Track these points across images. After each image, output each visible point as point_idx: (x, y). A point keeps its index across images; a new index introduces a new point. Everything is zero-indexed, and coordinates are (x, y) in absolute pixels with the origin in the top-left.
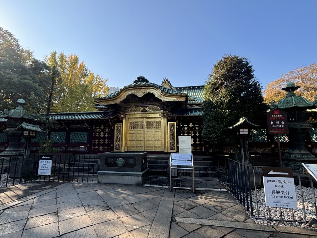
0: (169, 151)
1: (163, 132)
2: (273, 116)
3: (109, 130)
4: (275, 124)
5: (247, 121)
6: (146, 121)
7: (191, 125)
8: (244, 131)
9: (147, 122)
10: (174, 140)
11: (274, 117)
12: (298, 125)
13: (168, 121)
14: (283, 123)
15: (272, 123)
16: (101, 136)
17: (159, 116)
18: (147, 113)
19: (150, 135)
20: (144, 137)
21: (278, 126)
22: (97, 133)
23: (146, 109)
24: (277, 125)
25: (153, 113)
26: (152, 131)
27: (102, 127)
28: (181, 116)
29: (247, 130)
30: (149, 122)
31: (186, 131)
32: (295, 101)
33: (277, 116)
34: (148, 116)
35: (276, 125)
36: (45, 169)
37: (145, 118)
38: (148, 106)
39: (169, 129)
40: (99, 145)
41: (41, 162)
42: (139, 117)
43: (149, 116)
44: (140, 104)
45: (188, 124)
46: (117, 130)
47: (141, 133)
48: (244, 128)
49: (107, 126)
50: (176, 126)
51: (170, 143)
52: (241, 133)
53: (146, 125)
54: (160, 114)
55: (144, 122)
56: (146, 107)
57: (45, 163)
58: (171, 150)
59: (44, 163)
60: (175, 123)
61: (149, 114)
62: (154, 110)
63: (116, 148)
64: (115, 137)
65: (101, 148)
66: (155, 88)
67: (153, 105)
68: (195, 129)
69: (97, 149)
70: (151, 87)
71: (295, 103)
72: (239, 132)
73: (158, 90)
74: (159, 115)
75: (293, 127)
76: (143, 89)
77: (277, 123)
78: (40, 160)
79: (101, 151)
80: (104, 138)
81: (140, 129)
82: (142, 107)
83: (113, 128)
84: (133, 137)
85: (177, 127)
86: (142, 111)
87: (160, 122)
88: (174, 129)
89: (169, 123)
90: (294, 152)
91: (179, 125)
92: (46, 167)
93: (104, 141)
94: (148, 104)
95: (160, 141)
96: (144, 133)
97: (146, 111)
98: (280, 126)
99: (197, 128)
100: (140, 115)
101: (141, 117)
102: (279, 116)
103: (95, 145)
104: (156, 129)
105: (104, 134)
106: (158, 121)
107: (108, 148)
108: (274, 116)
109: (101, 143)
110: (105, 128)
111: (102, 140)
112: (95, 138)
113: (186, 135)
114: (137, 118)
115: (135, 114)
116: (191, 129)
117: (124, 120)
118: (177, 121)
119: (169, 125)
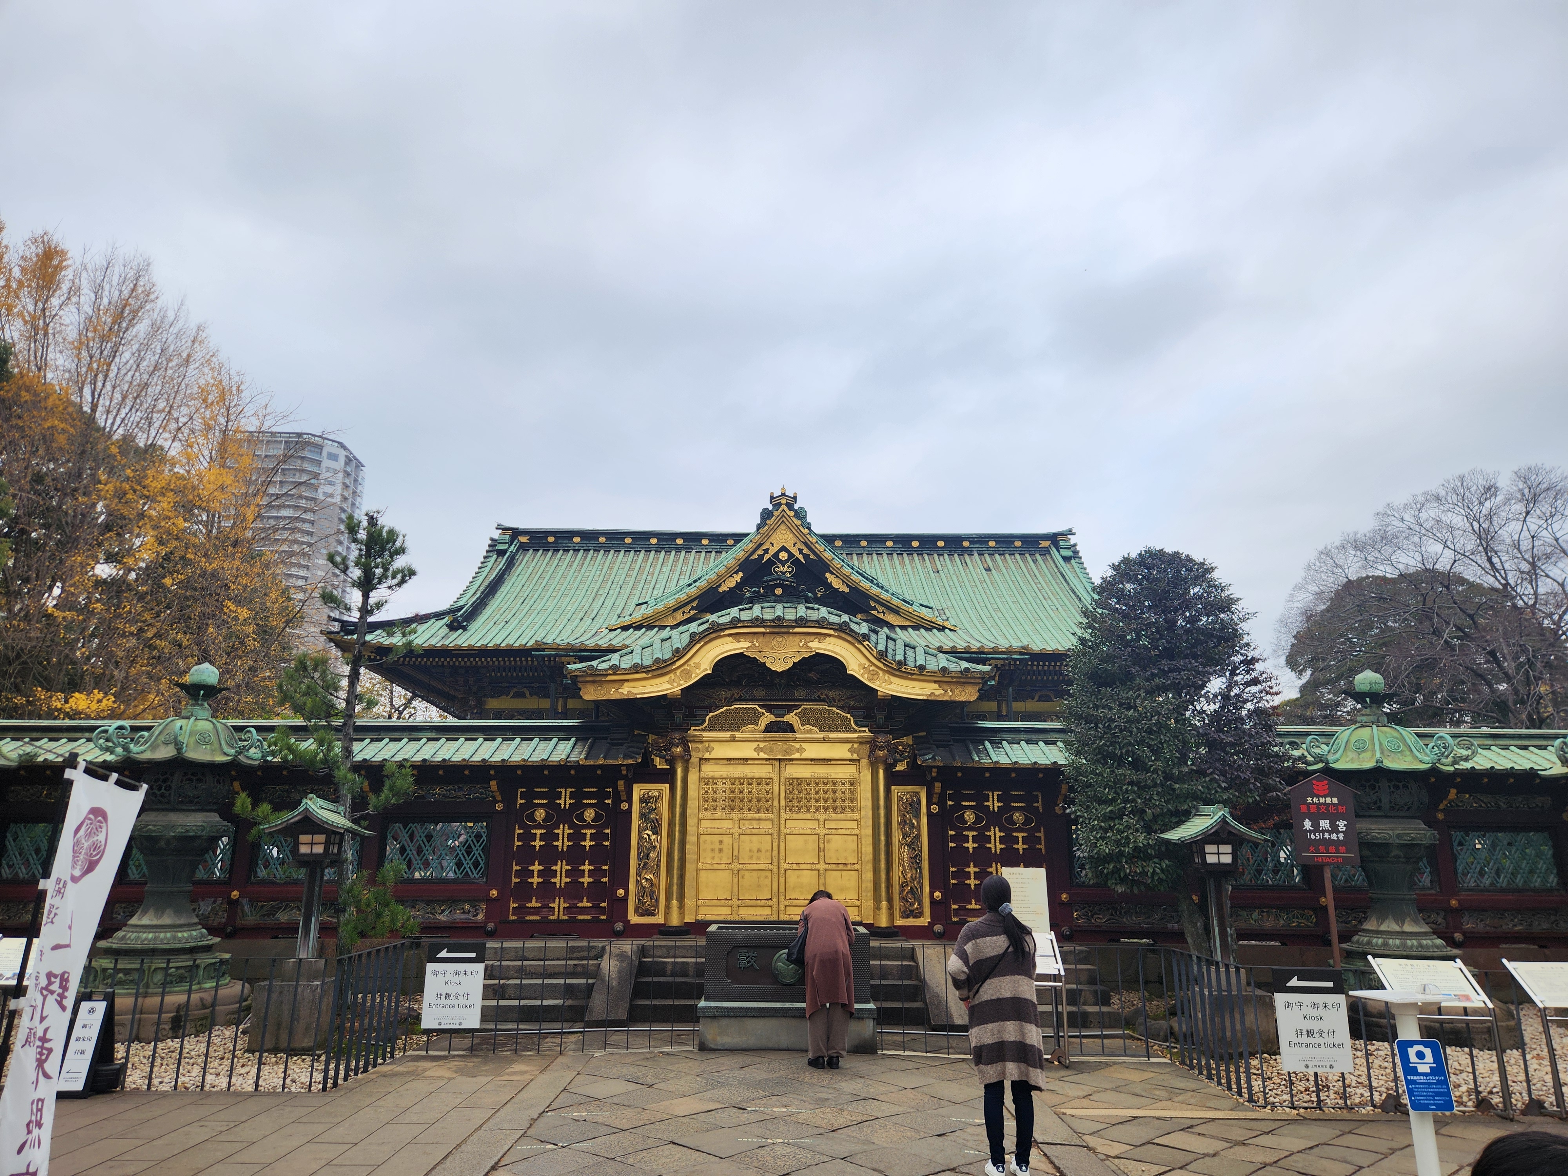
0: (900, 922)
1: (869, 831)
2: (1309, 800)
3: (599, 817)
4: (1316, 828)
5: (1229, 819)
6: (784, 775)
7: (994, 803)
8: (1218, 854)
9: (790, 781)
10: (919, 868)
11: (1313, 803)
12: (1391, 832)
13: (893, 778)
14: (1342, 825)
15: (1308, 824)
16: (559, 843)
17: (848, 756)
18: (795, 740)
19: (806, 842)
20: (775, 853)
21: (1327, 835)
22: (538, 832)
23: (787, 718)
24: (1324, 831)
25: (824, 740)
26: (814, 824)
27: (562, 801)
29: (1228, 848)
30: (800, 780)
31: (970, 829)
32: (1381, 744)
33: (1322, 800)
34: (798, 750)
35: (1320, 832)
36: (456, 1002)
37: (780, 759)
38: (799, 706)
39: (895, 818)
40: (547, 890)
41: (435, 973)
42: (755, 755)
43: (804, 756)
44: (760, 693)
45: (981, 798)
46: (643, 816)
47: (762, 831)
48: (1218, 843)
49: (590, 796)
50: (929, 803)
51: (902, 886)
52: (1211, 859)
53: (783, 795)
54: (856, 746)
55: (776, 780)
56: (789, 709)
57: (456, 979)
58: (906, 915)
59: (449, 977)
60: (923, 789)
61: (804, 745)
62: (826, 724)
63: (636, 910)
64: (633, 853)
65: (559, 906)
66: (850, 639)
67: (819, 700)
68: (1011, 820)
69: (535, 911)
70: (831, 632)
71: (1382, 752)
72: (1203, 855)
73: (860, 647)
74: (851, 750)
75: (1377, 838)
76: (791, 637)
77: (1325, 824)
78: (430, 967)
79: (558, 921)
80: (575, 855)
81: (757, 816)
82: (770, 709)
83: (624, 806)
84: (721, 850)
85: (935, 808)
86: (769, 729)
87: (854, 782)
88: (917, 816)
89: (893, 787)
90: (1383, 928)
91: (941, 803)
92: (457, 995)
93: (575, 873)
94: (797, 694)
95: (854, 873)
96: (776, 836)
97: (790, 728)
98: (1334, 836)
99: (1018, 818)
100: (762, 745)
101: (762, 755)
102: (1328, 800)
103: (524, 891)
104: (834, 816)
105: (577, 837)
106: (841, 775)
107: (596, 907)
108: (1315, 800)
109: (560, 880)
110: (578, 807)
111: (561, 868)
112: (527, 855)
113: (971, 845)
114: (745, 760)
115: (733, 739)
116: (994, 819)
117: (679, 771)
118: (938, 785)
119: (895, 800)
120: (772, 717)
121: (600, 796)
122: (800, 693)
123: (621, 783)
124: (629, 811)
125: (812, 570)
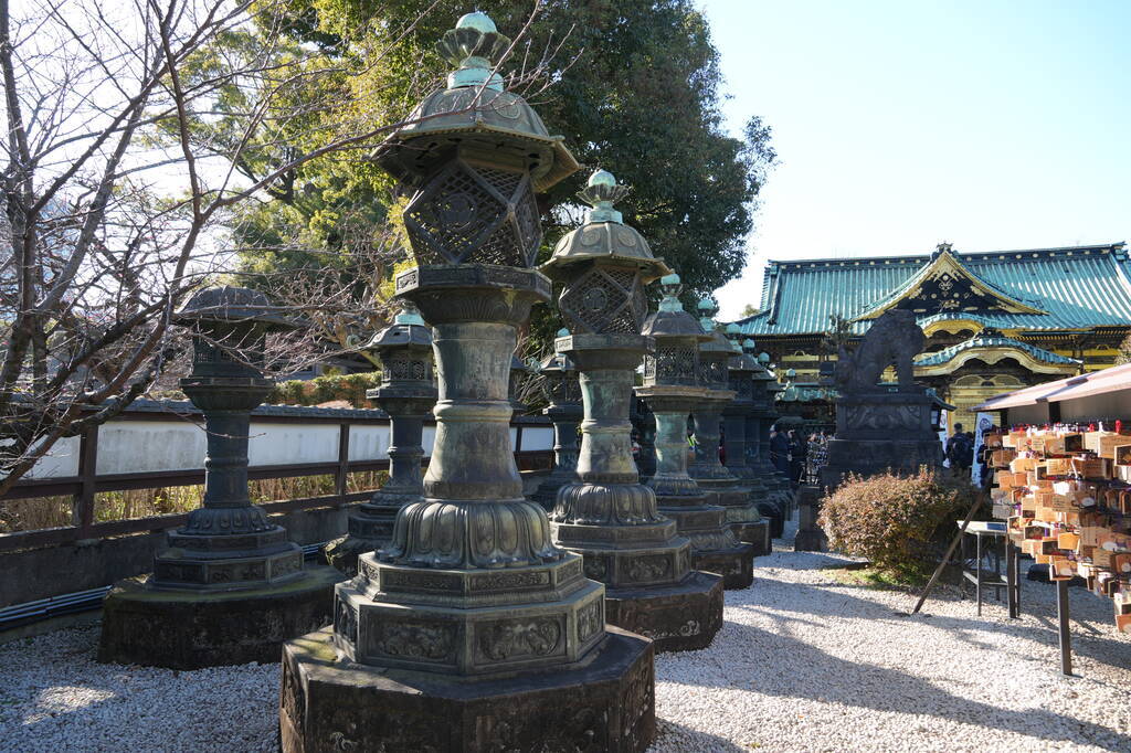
18: (994, 389)
23: (991, 380)
34: (995, 392)
38: (995, 376)
42: (977, 394)
44: (979, 371)
56: (991, 377)
61: (998, 390)
62: (1008, 382)
66: (1021, 351)
67: (1005, 373)
70: (1014, 349)
73: (1026, 354)
76: (996, 352)
86: (983, 384)
94: (996, 371)
100: (980, 391)
101: (980, 394)
114: (973, 397)
115: (968, 389)
120: (984, 380)
125: (962, 285)
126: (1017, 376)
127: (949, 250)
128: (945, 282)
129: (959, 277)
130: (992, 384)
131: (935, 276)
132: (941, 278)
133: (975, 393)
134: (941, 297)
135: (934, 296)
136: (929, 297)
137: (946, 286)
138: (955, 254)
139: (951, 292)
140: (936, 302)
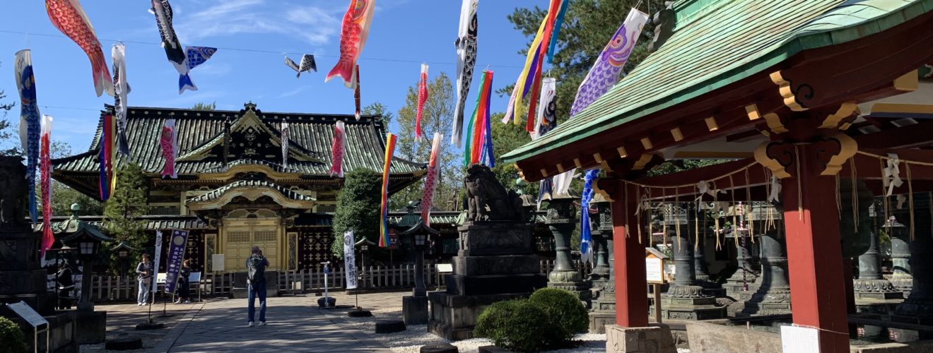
0: (288, 271)
1: (280, 246)
3: (193, 244)
5: (366, 240)
6: (254, 230)
7: (318, 236)
9: (256, 232)
10: (295, 256)
13: (288, 230)
17: (274, 224)
18: (257, 220)
23: (255, 213)
25: (267, 220)
28: (306, 226)
29: (367, 247)
30: (258, 232)
31: (311, 244)
34: (258, 223)
37: (252, 226)
38: (258, 210)
39: (288, 242)
42: (244, 225)
43: (260, 225)
44: (246, 206)
45: (314, 235)
46: (208, 243)
48: (364, 245)
49: (191, 238)
50: (299, 237)
51: (289, 261)
52: (362, 250)
53: (253, 236)
55: (251, 232)
56: (255, 210)
58: (291, 269)
60: (296, 233)
61: (260, 221)
62: (267, 216)
63: (208, 271)
64: (206, 255)
66: (274, 191)
68: (323, 241)
70: (269, 189)
73: (278, 193)
74: (275, 222)
76: (256, 191)
81: (245, 243)
82: (249, 211)
83: (202, 241)
84: (234, 253)
85: (300, 239)
86: (249, 217)
87: (276, 232)
88: (295, 241)
89: (288, 233)
91: (302, 237)
95: (276, 258)
99: (325, 240)
100: (246, 222)
101: (247, 225)
104: (269, 242)
105: (187, 250)
106: (272, 230)
113: (311, 249)
114: (240, 226)
115: (237, 220)
116: (318, 241)
117: (220, 230)
118: (301, 232)
119: (288, 236)
120: (249, 213)
121: (194, 238)
122: (259, 206)
123: (202, 235)
124: (204, 243)
125: (263, 137)
126: (275, 210)
127: (253, 109)
128: (250, 134)
129: (261, 131)
130: (255, 217)
131: (243, 128)
132: (247, 130)
133: (242, 223)
134: (247, 146)
135: (242, 145)
136: (238, 145)
137: (251, 137)
138: (258, 113)
139: (255, 142)
140: (243, 149)
